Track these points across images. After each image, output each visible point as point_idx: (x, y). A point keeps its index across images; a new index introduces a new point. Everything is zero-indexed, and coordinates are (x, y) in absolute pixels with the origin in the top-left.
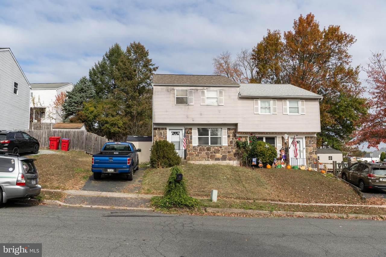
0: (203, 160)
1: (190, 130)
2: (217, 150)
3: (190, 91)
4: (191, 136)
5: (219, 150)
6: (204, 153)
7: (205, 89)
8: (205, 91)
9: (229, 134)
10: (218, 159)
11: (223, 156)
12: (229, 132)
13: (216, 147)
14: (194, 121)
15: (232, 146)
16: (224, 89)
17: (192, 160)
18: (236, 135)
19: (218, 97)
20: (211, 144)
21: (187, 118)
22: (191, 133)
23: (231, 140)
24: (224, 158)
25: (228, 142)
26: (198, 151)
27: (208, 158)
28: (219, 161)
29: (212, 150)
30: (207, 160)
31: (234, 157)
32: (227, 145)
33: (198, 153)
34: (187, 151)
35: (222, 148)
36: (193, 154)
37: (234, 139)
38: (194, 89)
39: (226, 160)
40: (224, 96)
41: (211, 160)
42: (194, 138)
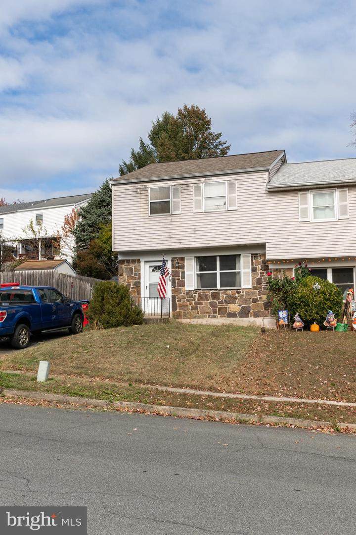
0: (205, 317)
1: (180, 262)
2: (231, 296)
3: (174, 189)
4: (183, 273)
5: (236, 298)
6: (206, 304)
7: (202, 181)
8: (202, 186)
9: (254, 266)
10: (232, 315)
11: (243, 308)
12: (254, 260)
13: (230, 291)
14: (182, 244)
15: (261, 288)
16: (239, 178)
17: (185, 316)
18: (268, 266)
19: (226, 195)
20: (221, 287)
21: (169, 239)
22: (183, 267)
23: (259, 277)
24: (245, 313)
25: (252, 281)
26: (196, 301)
27: (215, 312)
28: (234, 319)
29: (222, 297)
30: (212, 317)
31: (265, 309)
32: (250, 286)
33: (196, 303)
34: (177, 300)
35: (242, 293)
36: (187, 306)
37: (265, 274)
38: (182, 183)
39: (248, 317)
40: (237, 192)
41: (219, 316)
42: (188, 275)
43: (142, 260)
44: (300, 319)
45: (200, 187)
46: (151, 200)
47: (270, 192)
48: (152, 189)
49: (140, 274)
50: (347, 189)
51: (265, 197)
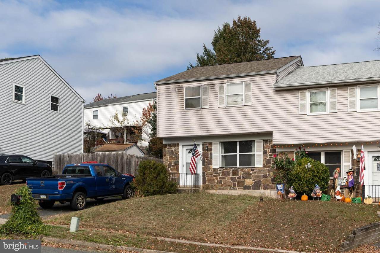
0: (227, 189)
1: (209, 146)
2: (247, 173)
3: (203, 88)
4: (211, 154)
5: (251, 174)
6: (228, 179)
7: (225, 82)
8: (225, 85)
9: (265, 149)
10: (247, 188)
11: (255, 182)
12: (265, 145)
13: (246, 169)
14: (209, 132)
15: (269, 167)
16: (253, 79)
17: (212, 188)
18: (275, 150)
19: (243, 93)
20: (240, 165)
21: (199, 128)
22: (211, 150)
23: (269, 158)
24: (257, 186)
25: (263, 161)
26: (221, 176)
27: (234, 185)
28: (249, 191)
29: (240, 173)
30: (232, 189)
31: (273, 183)
32: (262, 166)
33: (220, 178)
34: (206, 175)
35: (255, 171)
36: (214, 180)
37: (273, 156)
38: (209, 83)
39: (259, 189)
40: (251, 90)
41: (238, 188)
42: (214, 156)
43: (181, 144)
44: (293, 191)
45: (223, 86)
46: (186, 97)
47: (277, 91)
48: (186, 88)
49: (178, 155)
50: (336, 89)
51: (273, 95)
